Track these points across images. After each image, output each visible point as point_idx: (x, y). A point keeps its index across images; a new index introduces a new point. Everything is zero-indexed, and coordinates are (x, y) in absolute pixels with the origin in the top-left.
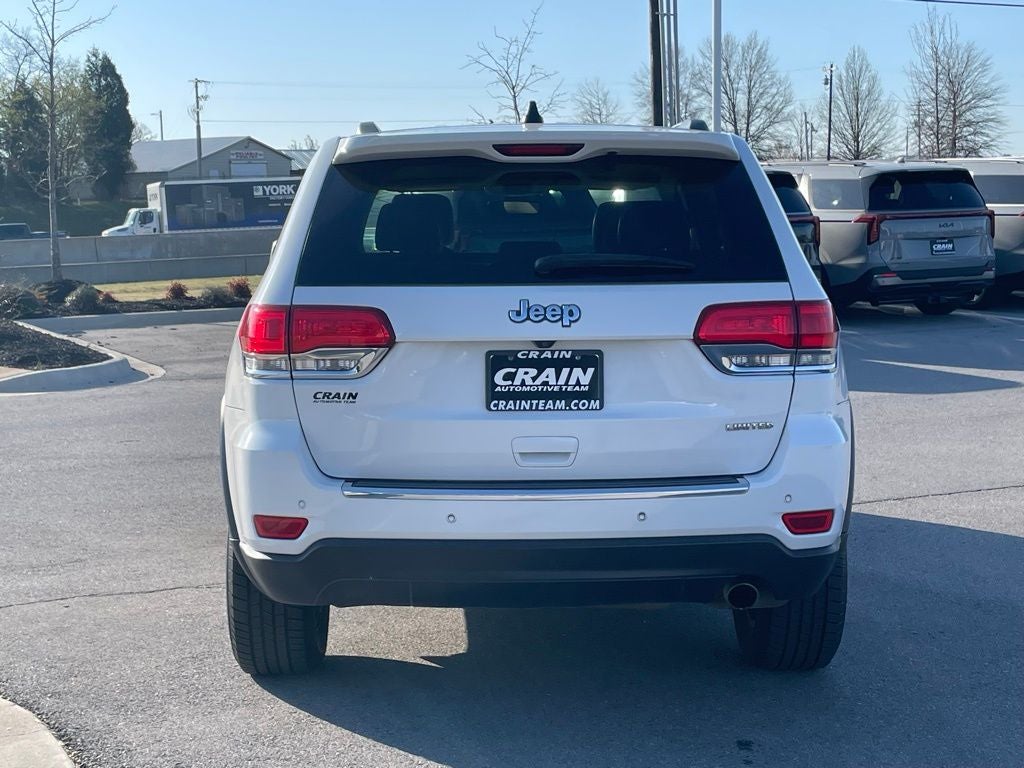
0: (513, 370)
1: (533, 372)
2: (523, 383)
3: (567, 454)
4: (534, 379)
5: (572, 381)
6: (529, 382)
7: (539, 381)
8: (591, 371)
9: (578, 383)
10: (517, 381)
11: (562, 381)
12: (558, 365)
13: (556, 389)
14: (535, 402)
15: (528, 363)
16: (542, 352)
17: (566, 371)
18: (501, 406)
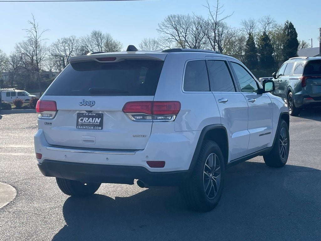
0: (83, 118)
1: (87, 119)
2: (85, 122)
3: (93, 141)
4: (87, 121)
5: (96, 122)
6: (86, 121)
7: (88, 122)
8: (100, 119)
9: (97, 122)
10: (83, 121)
11: (93, 122)
12: (93, 117)
13: (92, 123)
14: (87, 127)
15: (86, 116)
16: (89, 114)
17: (94, 119)
18: (79, 128)
